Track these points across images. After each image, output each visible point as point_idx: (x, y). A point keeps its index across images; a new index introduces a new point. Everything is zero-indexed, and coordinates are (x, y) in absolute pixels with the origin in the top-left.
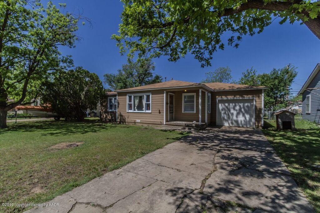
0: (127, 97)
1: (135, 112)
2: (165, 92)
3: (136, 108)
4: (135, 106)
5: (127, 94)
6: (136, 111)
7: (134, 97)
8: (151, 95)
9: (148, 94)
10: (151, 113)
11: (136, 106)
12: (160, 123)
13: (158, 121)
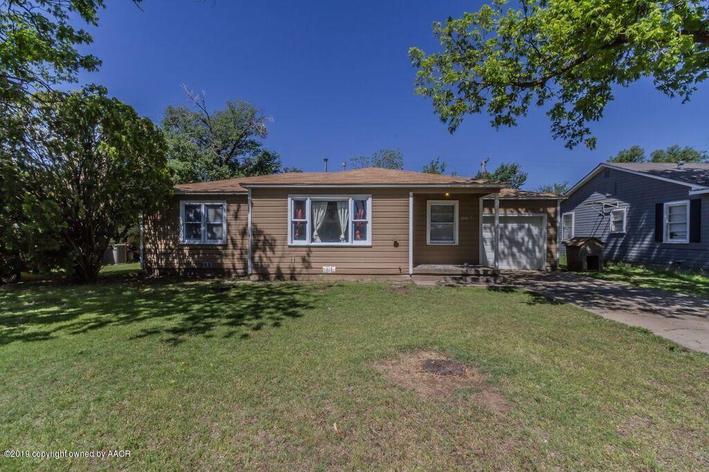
0: (290, 202)
1: (313, 244)
2: (411, 194)
3: (315, 233)
4: (313, 230)
5: (289, 195)
6: (318, 243)
7: (313, 202)
8: (370, 199)
9: (360, 197)
10: (370, 247)
11: (317, 228)
12: (398, 271)
13: (393, 266)
